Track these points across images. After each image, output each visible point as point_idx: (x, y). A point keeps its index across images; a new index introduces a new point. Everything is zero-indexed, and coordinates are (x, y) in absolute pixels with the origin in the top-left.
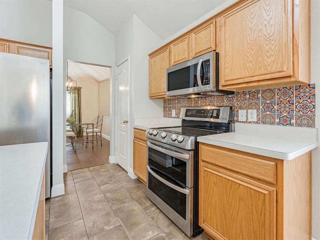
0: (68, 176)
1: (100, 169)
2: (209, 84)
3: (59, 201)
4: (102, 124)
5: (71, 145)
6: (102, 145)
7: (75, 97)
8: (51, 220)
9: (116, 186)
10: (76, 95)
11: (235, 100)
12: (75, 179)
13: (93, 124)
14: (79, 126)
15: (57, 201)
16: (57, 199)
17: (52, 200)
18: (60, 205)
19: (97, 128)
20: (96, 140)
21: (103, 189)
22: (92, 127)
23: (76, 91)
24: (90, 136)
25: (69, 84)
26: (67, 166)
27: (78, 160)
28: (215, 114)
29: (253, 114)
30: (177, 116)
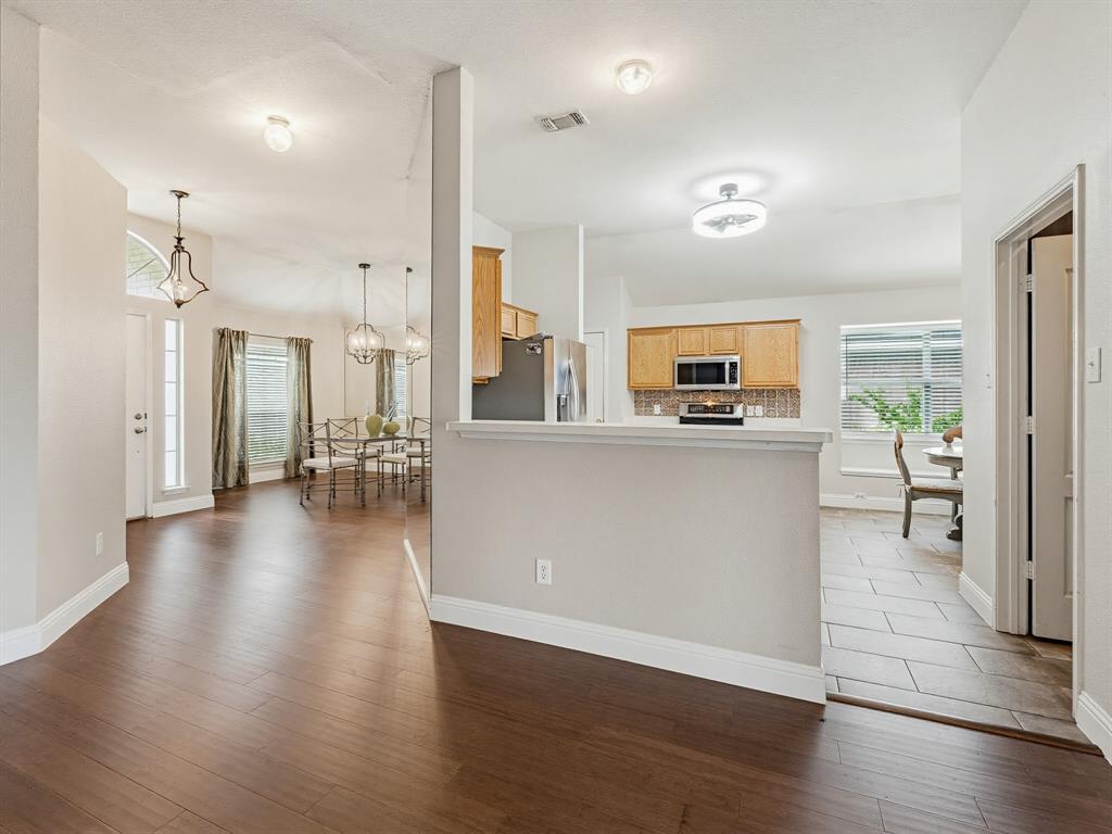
2: (737, 383)
28: (728, 409)
29: (759, 410)
30: (665, 413)
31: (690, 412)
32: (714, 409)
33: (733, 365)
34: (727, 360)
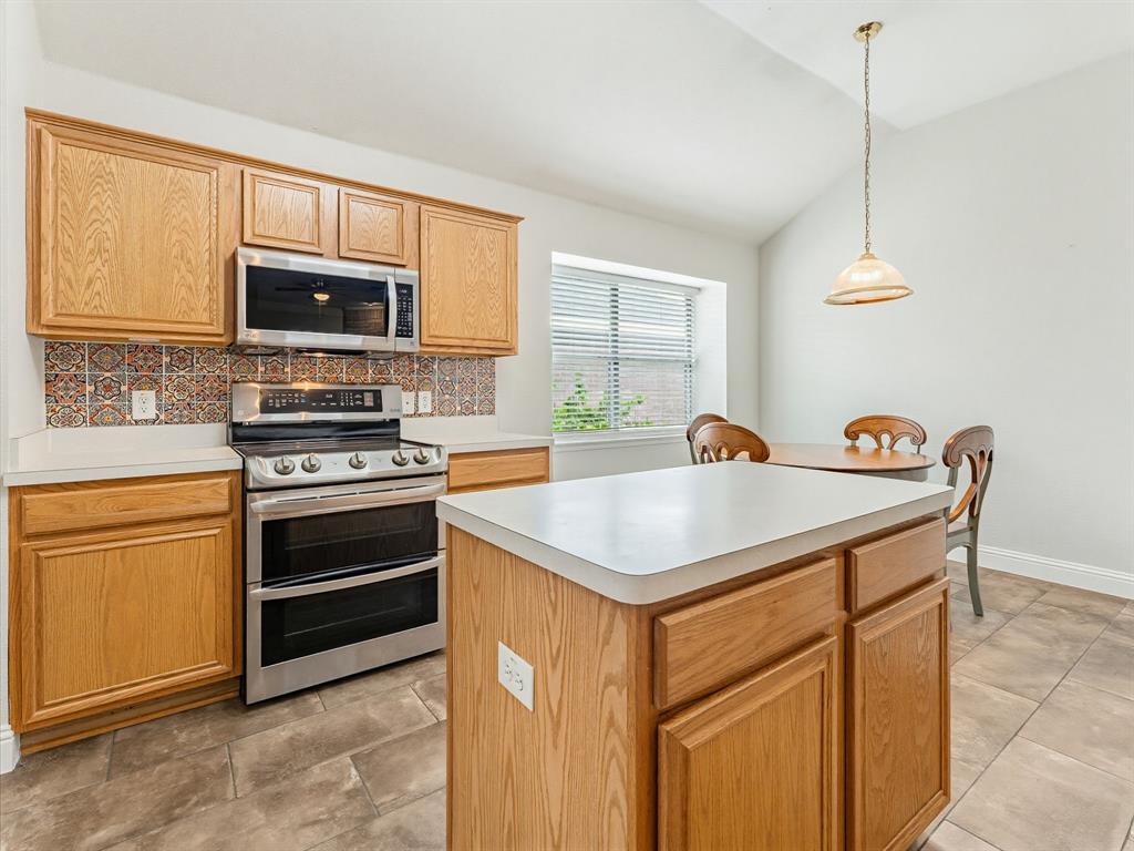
2: (411, 337)
11: (392, 372)
28: (369, 401)
29: (426, 400)
30: (170, 415)
31: (265, 408)
32: (317, 400)
33: (405, 291)
34: (391, 277)
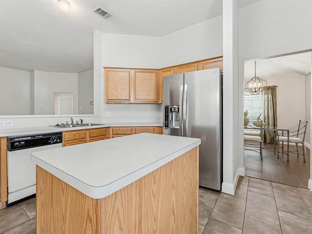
0: (244, 180)
1: (288, 190)
3: (227, 199)
4: (305, 133)
5: (259, 151)
6: (304, 162)
7: (268, 97)
8: (214, 210)
9: (307, 225)
10: (269, 96)
12: (250, 186)
13: (289, 130)
14: (273, 132)
15: (225, 197)
16: (226, 196)
17: (222, 194)
18: (227, 203)
19: (297, 137)
20: (296, 152)
21: (282, 217)
22: (287, 135)
23: (270, 91)
24: (292, 145)
25: (257, 85)
26: (244, 170)
27: (262, 169)
